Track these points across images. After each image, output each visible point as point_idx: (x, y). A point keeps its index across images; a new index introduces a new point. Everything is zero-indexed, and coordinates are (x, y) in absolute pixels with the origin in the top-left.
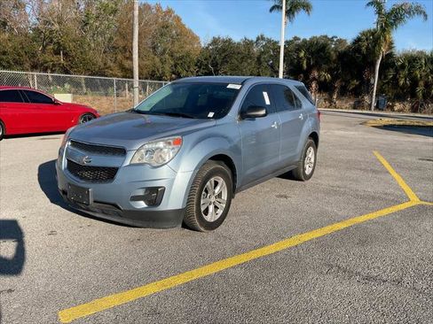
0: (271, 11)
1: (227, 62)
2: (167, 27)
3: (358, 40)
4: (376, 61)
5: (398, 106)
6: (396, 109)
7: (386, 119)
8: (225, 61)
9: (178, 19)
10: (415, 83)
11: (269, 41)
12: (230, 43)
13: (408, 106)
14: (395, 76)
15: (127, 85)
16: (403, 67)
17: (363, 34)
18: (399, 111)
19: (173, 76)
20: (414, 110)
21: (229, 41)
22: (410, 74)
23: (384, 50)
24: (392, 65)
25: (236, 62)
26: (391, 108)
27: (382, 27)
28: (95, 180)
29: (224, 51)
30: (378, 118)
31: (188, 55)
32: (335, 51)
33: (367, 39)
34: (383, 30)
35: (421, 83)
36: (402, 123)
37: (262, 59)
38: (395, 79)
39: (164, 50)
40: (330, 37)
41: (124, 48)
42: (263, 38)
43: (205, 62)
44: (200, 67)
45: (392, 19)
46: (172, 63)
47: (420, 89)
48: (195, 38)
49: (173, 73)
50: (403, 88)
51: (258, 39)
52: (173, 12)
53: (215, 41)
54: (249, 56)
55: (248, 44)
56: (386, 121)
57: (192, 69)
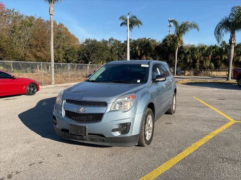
0: (121, 25)
1: (95, 52)
2: (61, 33)
3: (165, 40)
4: (175, 50)
5: (187, 73)
6: (186, 74)
7: (186, 80)
8: (93, 52)
9: (66, 29)
10: (195, 61)
11: (116, 41)
12: (96, 42)
13: (192, 73)
14: (185, 58)
15: (38, 66)
16: (188, 53)
17: (167, 37)
18: (188, 75)
19: (64, 60)
20: (195, 74)
21: (95, 41)
22: (192, 56)
23: (179, 45)
24: (183, 52)
25: (100, 52)
26: (184, 74)
27: (177, 33)
28: (88, 121)
29: (93, 46)
30: (181, 79)
31: (73, 48)
32: (154, 46)
33: (169, 40)
34: (178, 35)
35: (198, 61)
36: (195, 81)
37: (113, 50)
38: (185, 59)
39: (59, 46)
40: (147, 38)
41: (36, 45)
42: (112, 39)
43: (83, 52)
44: (79, 55)
45: (182, 29)
46: (64, 53)
47: (198, 64)
48: (77, 40)
49: (64, 58)
50: (189, 64)
51: (110, 40)
52: (63, 26)
53: (87, 41)
54: (106, 49)
55: (105, 42)
56: (186, 81)
57: (75, 56)
